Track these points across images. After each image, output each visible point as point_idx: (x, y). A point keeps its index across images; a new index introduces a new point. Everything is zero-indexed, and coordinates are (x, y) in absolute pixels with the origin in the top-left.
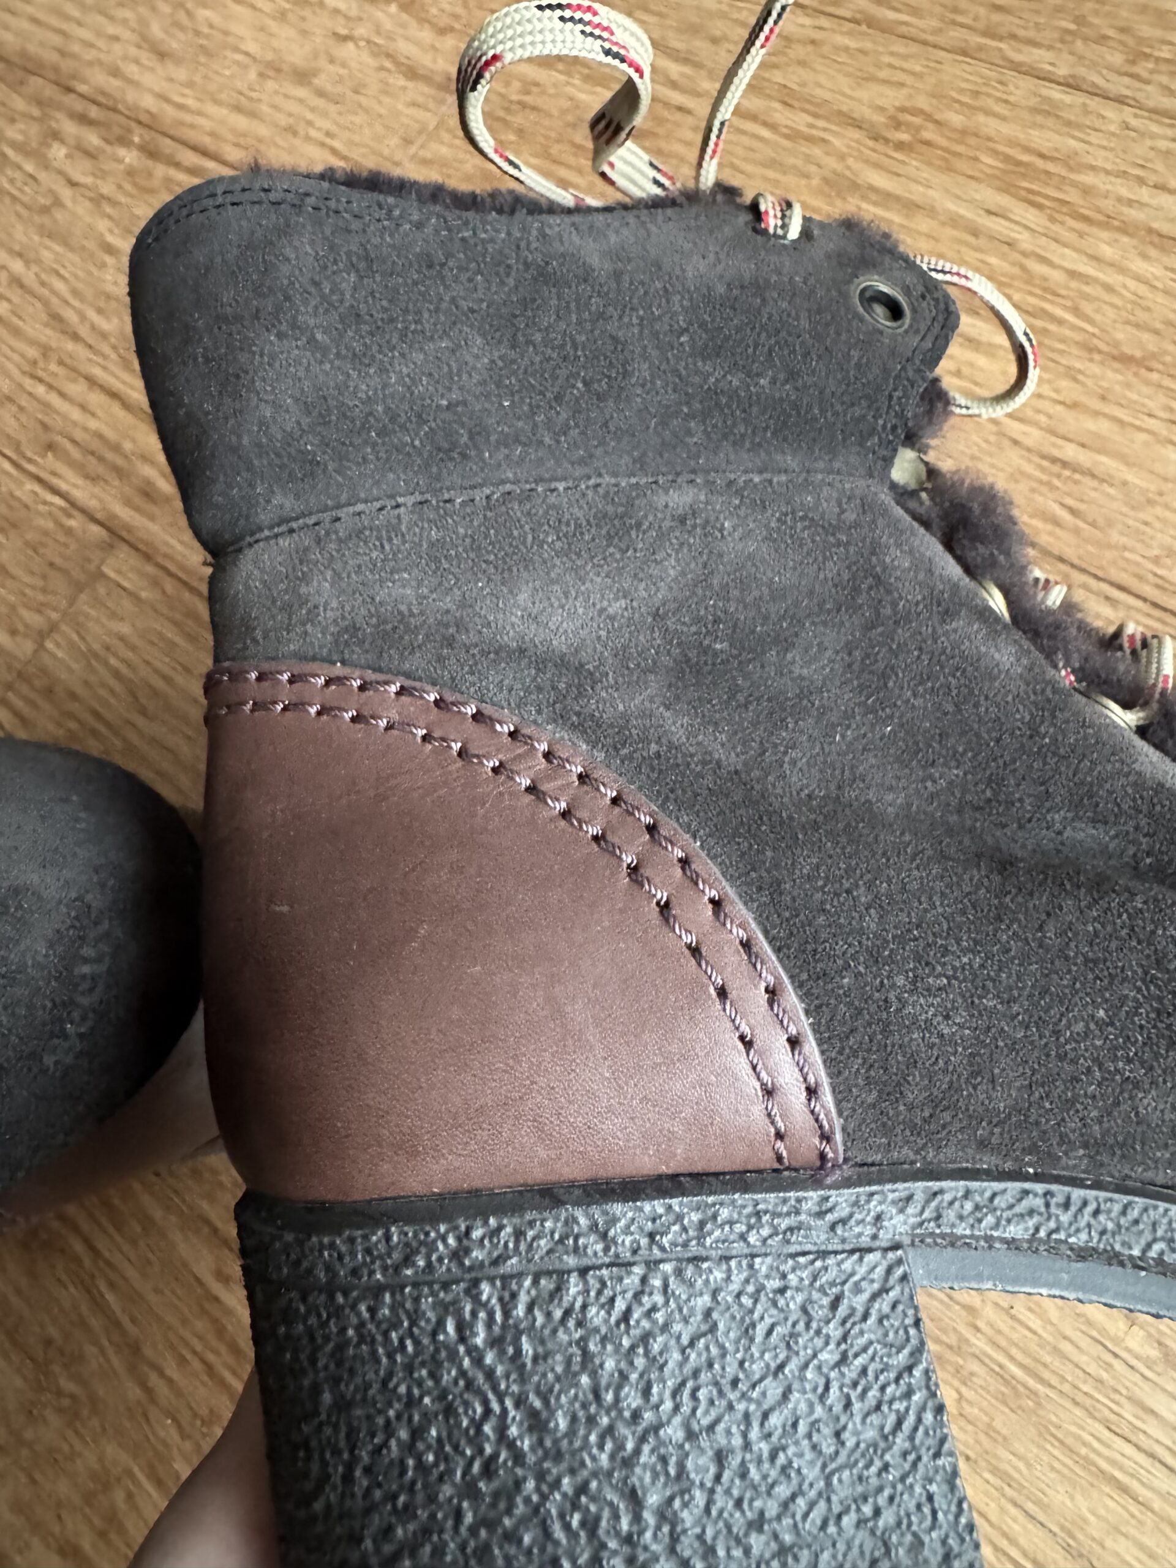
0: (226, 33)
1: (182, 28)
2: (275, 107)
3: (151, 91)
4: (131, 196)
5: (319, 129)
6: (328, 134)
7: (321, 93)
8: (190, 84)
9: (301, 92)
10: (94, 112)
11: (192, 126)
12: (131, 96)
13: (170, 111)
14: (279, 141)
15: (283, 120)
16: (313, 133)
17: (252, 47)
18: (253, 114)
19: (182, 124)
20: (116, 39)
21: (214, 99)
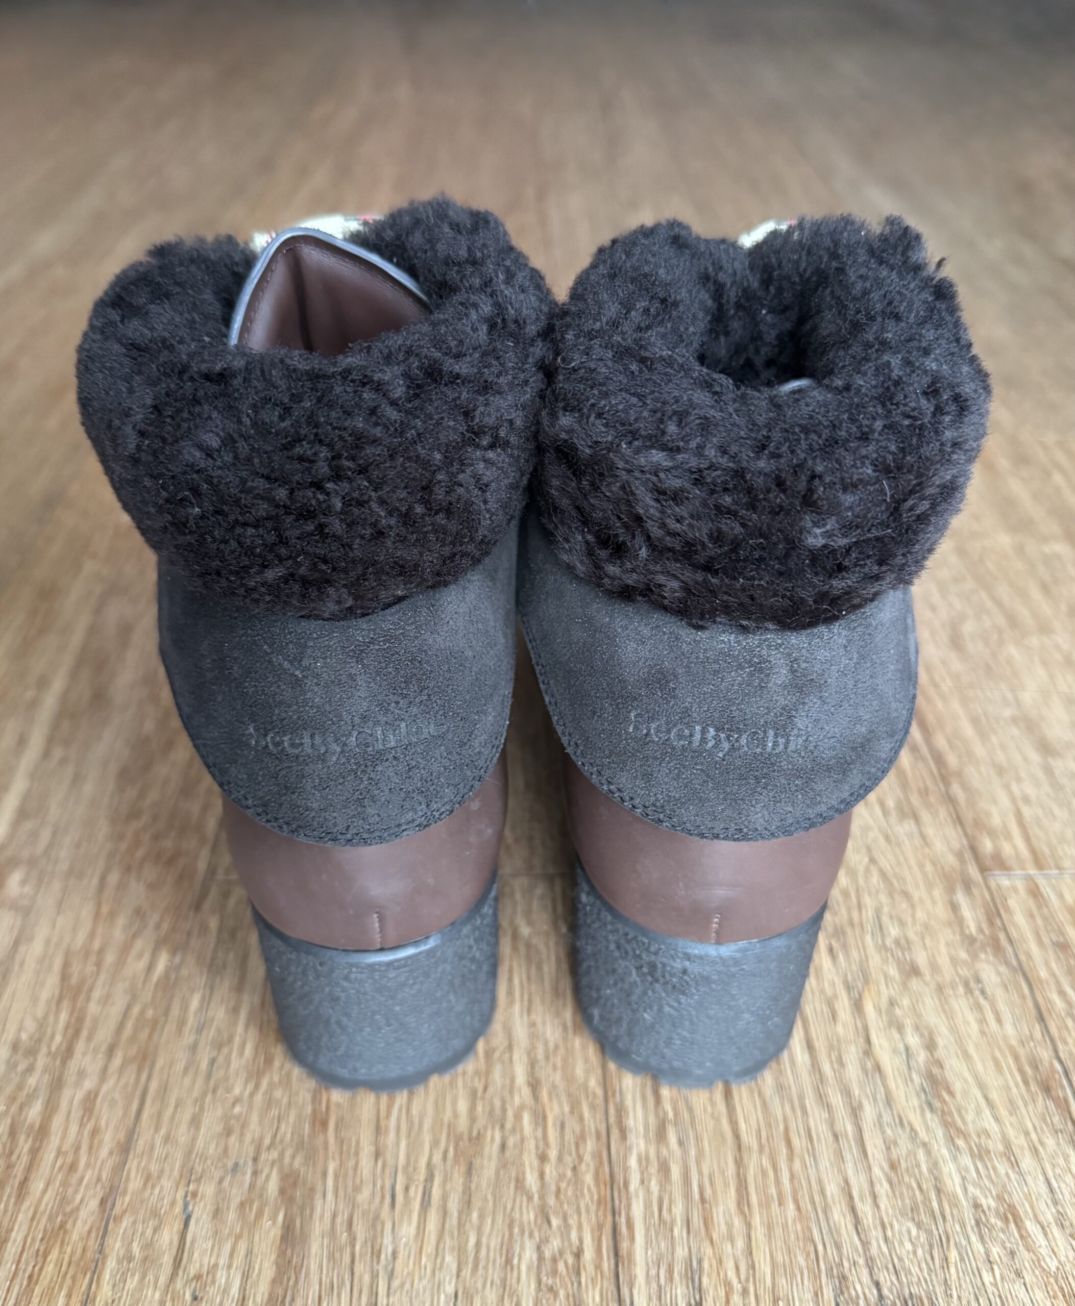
1: (985, 644)
2: (1003, 747)
5: (1020, 789)
6: (1026, 800)
7: (1048, 771)
8: (956, 677)
9: (1035, 757)
14: (982, 766)
15: (1001, 757)
16: (1014, 787)
17: (1024, 697)
18: (983, 735)
20: (933, 608)
21: (965, 701)
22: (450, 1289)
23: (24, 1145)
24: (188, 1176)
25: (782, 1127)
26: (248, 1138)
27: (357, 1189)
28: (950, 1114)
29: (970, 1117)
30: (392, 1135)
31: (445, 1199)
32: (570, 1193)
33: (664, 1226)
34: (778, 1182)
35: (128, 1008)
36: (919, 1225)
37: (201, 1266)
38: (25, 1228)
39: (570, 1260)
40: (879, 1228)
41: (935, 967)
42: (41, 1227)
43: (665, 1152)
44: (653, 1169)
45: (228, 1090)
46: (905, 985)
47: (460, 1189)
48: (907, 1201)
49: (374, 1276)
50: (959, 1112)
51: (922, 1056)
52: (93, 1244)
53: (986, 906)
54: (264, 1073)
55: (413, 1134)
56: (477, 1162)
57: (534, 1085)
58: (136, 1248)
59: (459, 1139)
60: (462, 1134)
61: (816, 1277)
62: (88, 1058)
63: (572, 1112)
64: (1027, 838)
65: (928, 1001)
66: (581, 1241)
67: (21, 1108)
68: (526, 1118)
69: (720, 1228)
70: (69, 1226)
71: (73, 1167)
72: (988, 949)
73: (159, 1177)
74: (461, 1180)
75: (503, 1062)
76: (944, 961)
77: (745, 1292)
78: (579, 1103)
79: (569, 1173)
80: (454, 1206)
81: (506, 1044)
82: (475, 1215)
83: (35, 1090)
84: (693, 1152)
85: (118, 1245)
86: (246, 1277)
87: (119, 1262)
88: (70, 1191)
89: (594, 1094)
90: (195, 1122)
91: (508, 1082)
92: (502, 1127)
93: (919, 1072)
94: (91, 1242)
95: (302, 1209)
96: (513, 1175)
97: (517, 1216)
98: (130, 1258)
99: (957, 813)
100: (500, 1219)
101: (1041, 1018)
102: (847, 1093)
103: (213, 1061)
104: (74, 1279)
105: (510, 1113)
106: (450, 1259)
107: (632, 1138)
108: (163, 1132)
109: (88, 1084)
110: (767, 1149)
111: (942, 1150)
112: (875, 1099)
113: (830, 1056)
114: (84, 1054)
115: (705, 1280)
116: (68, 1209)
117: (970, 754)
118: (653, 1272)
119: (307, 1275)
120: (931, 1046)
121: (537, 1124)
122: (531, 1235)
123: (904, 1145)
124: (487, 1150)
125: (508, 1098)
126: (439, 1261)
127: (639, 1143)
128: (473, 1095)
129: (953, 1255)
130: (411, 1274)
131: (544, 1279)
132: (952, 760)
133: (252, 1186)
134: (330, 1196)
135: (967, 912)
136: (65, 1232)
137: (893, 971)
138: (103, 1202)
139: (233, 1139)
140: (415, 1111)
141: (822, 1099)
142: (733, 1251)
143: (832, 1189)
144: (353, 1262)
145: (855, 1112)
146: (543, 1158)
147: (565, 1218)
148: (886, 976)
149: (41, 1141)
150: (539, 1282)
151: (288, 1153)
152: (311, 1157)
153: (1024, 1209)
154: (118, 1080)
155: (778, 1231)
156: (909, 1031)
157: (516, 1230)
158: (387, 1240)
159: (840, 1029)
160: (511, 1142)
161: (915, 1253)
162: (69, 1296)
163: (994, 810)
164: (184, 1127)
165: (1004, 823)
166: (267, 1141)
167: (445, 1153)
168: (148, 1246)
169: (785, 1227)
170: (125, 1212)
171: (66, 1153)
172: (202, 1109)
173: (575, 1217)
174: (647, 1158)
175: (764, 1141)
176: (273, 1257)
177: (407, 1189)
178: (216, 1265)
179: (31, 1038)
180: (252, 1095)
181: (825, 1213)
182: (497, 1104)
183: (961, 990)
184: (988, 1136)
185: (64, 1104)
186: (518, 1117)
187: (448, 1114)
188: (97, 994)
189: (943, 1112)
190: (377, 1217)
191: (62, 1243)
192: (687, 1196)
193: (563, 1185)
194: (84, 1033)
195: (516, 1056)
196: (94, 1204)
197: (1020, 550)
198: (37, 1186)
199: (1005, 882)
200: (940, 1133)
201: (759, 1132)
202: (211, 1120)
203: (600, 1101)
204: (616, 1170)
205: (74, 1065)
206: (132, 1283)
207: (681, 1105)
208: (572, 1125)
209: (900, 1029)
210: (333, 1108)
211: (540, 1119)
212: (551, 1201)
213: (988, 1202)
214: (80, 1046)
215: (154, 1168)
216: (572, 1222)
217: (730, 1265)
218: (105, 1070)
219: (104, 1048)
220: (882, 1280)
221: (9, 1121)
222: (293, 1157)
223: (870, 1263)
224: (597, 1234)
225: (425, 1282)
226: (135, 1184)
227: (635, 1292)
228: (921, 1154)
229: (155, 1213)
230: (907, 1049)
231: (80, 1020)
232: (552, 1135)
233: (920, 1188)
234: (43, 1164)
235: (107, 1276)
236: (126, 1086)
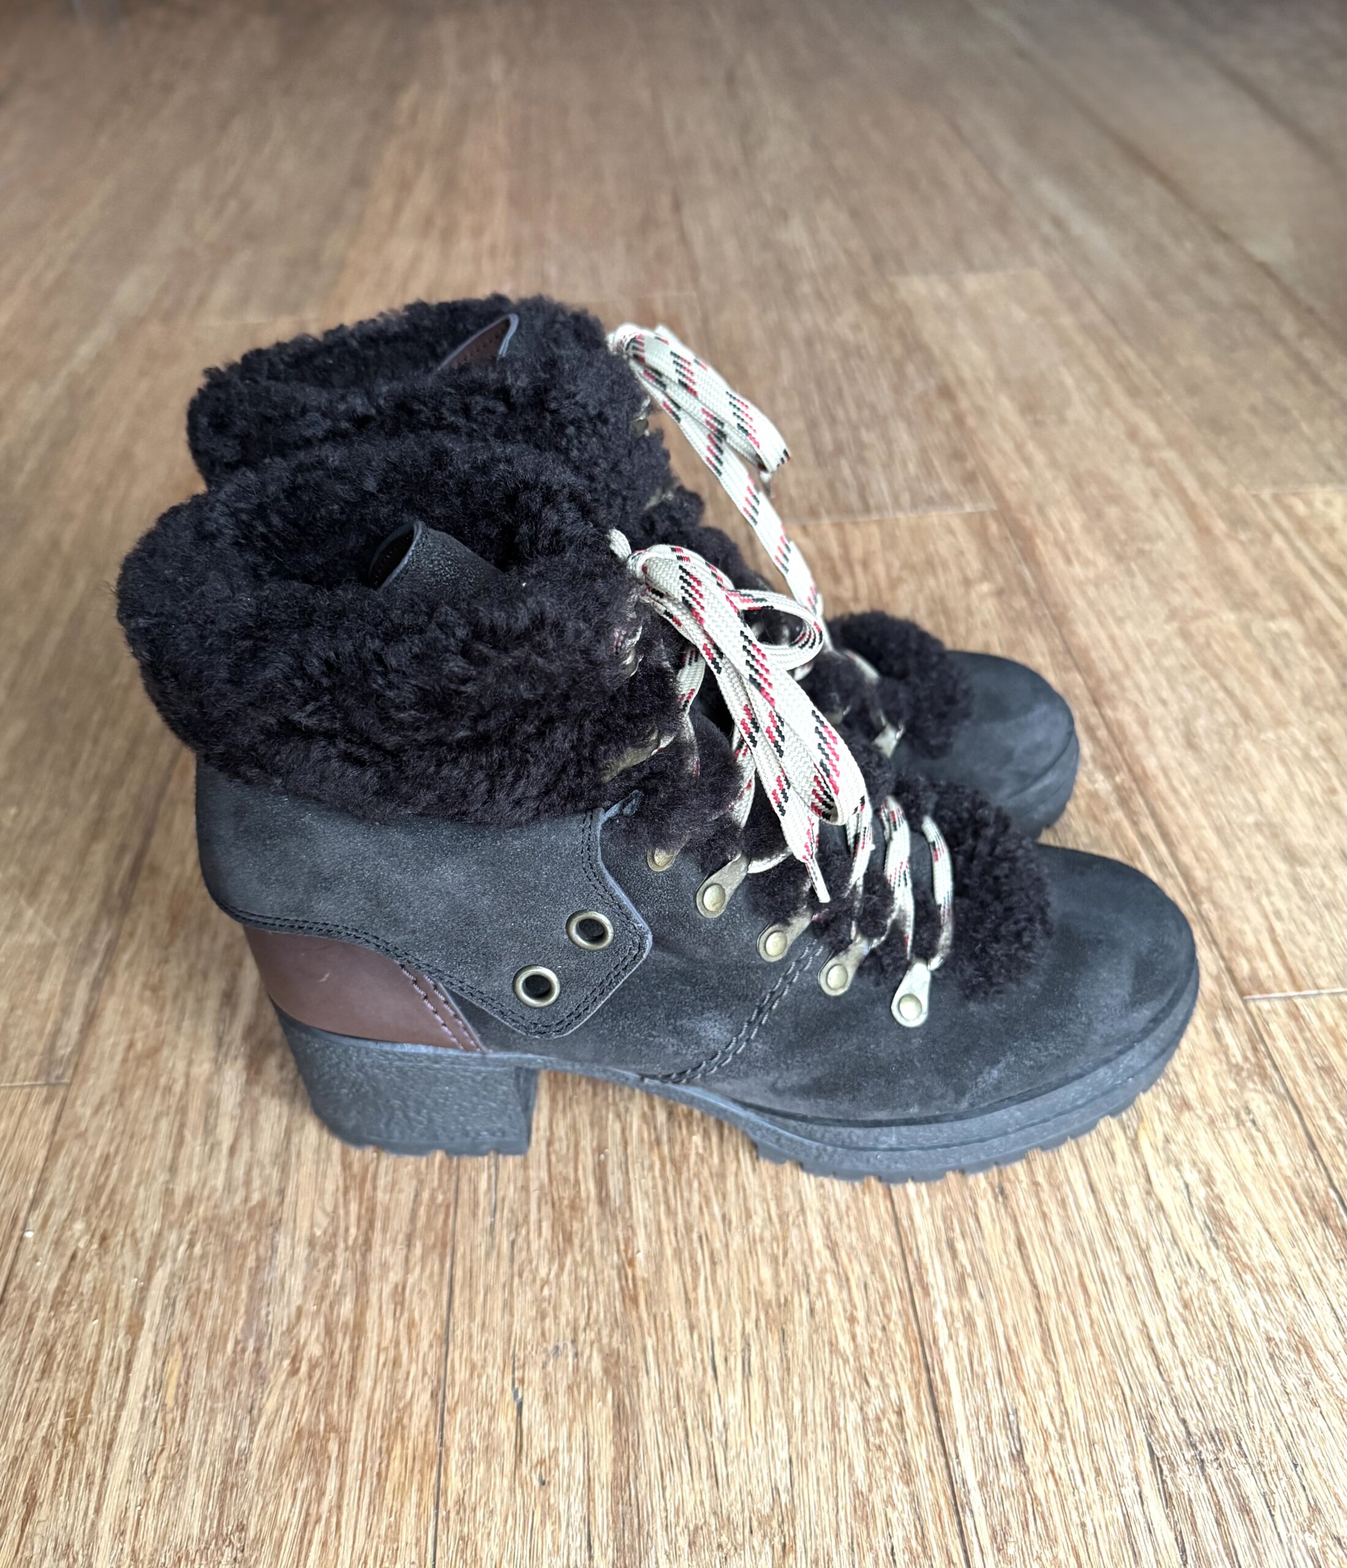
0: (1255, 775)
1: (1222, 741)
2: (1250, 857)
3: (1159, 758)
4: (1079, 811)
5: (1272, 904)
6: (1278, 914)
7: (1297, 881)
8: (1196, 782)
9: (1282, 867)
10: (1102, 733)
11: (1170, 809)
12: (1141, 748)
13: (1162, 784)
14: (1231, 880)
15: (1248, 870)
16: (1265, 901)
17: (1267, 800)
18: (1227, 845)
19: (1164, 801)
20: (1164, 703)
21: (1205, 807)
22: (784, 1456)
23: (344, 1344)
24: (512, 1363)
25: (1076, 1273)
26: (563, 1320)
27: (678, 1363)
28: (1235, 1249)
29: (1253, 1253)
30: (702, 1307)
31: (764, 1367)
32: (883, 1353)
33: (976, 1377)
34: (1078, 1327)
35: (417, 1195)
36: (1217, 1362)
37: (542, 1451)
38: (363, 1427)
39: (894, 1418)
40: (1180, 1367)
41: (1203, 1099)
42: (379, 1424)
43: (966, 1303)
44: (959, 1324)
45: (535, 1272)
46: (1178, 1120)
47: (778, 1357)
48: (1204, 1339)
49: (710, 1448)
50: (1243, 1247)
51: (1200, 1192)
52: (433, 1437)
53: (1249, 1033)
54: (565, 1254)
55: (723, 1305)
56: (789, 1328)
57: (833, 1248)
58: (476, 1439)
59: (767, 1305)
60: (770, 1302)
61: (1127, 1419)
62: (388, 1250)
63: (873, 1273)
64: (1282, 957)
65: (1201, 1133)
66: (900, 1398)
67: (331, 1307)
68: (829, 1278)
69: (1030, 1379)
70: (406, 1421)
71: (396, 1363)
72: (1256, 1078)
73: (483, 1367)
74: (777, 1348)
75: (799, 1226)
76: (1212, 1092)
77: (1061, 1438)
78: (878, 1263)
79: (879, 1333)
80: (774, 1375)
81: (798, 1207)
82: (796, 1380)
83: (341, 1287)
84: (995, 1305)
85: (457, 1436)
86: (587, 1458)
87: (462, 1453)
88: (400, 1386)
89: (892, 1253)
90: (508, 1307)
91: (806, 1246)
92: (808, 1291)
93: (1200, 1209)
94: (431, 1436)
95: (629, 1386)
96: (826, 1338)
97: (837, 1379)
98: (472, 1450)
99: (1211, 934)
100: (820, 1382)
101: (1313, 1146)
102: (1134, 1234)
103: (513, 1243)
104: (421, 1472)
105: (813, 1277)
106: (780, 1426)
107: (934, 1293)
108: (478, 1319)
109: (394, 1277)
110: (1065, 1298)
111: (1229, 1285)
112: (1162, 1240)
113: (1114, 1199)
114: (382, 1246)
115: (1023, 1429)
116: (401, 1405)
117: (1217, 867)
118: (973, 1425)
119: (646, 1452)
120: (1209, 1181)
121: (841, 1287)
122: (852, 1397)
123: (1195, 1284)
124: (797, 1316)
125: (809, 1262)
126: (769, 1428)
127: (942, 1298)
128: (774, 1259)
129: (1251, 1388)
130: (746, 1443)
131: (872, 1439)
132: (1199, 874)
133: (576, 1369)
134: (653, 1372)
135: (1229, 1039)
136: (403, 1428)
137: (1165, 1107)
138: (434, 1395)
139: (549, 1322)
140: (720, 1282)
141: (1110, 1241)
142: (1046, 1399)
143: (1132, 1332)
144: (687, 1435)
145: (1144, 1254)
146: (852, 1320)
147: (882, 1379)
148: (1159, 1112)
149: (359, 1339)
150: (867, 1442)
151: (605, 1332)
152: (628, 1334)
153: (1313, 1341)
154: (423, 1269)
155: (1085, 1377)
156: (1186, 1167)
157: (837, 1393)
158: (716, 1412)
159: (1120, 1170)
160: (818, 1306)
161: (1216, 1389)
162: (420, 1490)
163: (1247, 928)
164: (497, 1314)
165: (1258, 941)
166: (582, 1322)
167: (757, 1320)
168: (487, 1435)
169: (1091, 1372)
170: (457, 1403)
171: (386, 1349)
172: (511, 1293)
173: (892, 1376)
174: (952, 1313)
175: (1061, 1288)
176: (610, 1437)
177: (726, 1360)
178: (556, 1449)
179: (325, 1233)
180: (558, 1276)
181: (1127, 1356)
182: (799, 1268)
183: (1233, 1122)
184: (1274, 1269)
185: (374, 1299)
186: (821, 1281)
187: (754, 1281)
188: (382, 1182)
189: (1228, 1248)
190: (702, 1391)
191: (403, 1438)
192: (995, 1347)
193: (876, 1346)
194: (378, 1225)
195: (810, 1220)
196: (425, 1397)
197: (1246, 628)
198: (365, 1384)
199: (1265, 1006)
200: (1227, 1268)
201: (1055, 1280)
202: (524, 1304)
203: (898, 1258)
204: (924, 1326)
205: (374, 1257)
206: (479, 1472)
207: (977, 1258)
208: (874, 1283)
209: (1178, 1166)
210: (640, 1284)
211: (844, 1280)
212: (866, 1361)
213: (1279, 1335)
214: (377, 1237)
215: (477, 1357)
216: (890, 1380)
217: (1044, 1413)
218: (407, 1260)
219: (401, 1237)
220: (1188, 1418)
221: (322, 1320)
222: (611, 1337)
223: (1175, 1402)
224: (914, 1392)
225: (758, 1450)
226: (461, 1375)
227: (959, 1445)
228: (1211, 1289)
229: (486, 1403)
230: (1187, 1186)
231: (372, 1210)
232: (858, 1296)
233: (1214, 1325)
234: (366, 1361)
235: (452, 1467)
236: (431, 1275)
